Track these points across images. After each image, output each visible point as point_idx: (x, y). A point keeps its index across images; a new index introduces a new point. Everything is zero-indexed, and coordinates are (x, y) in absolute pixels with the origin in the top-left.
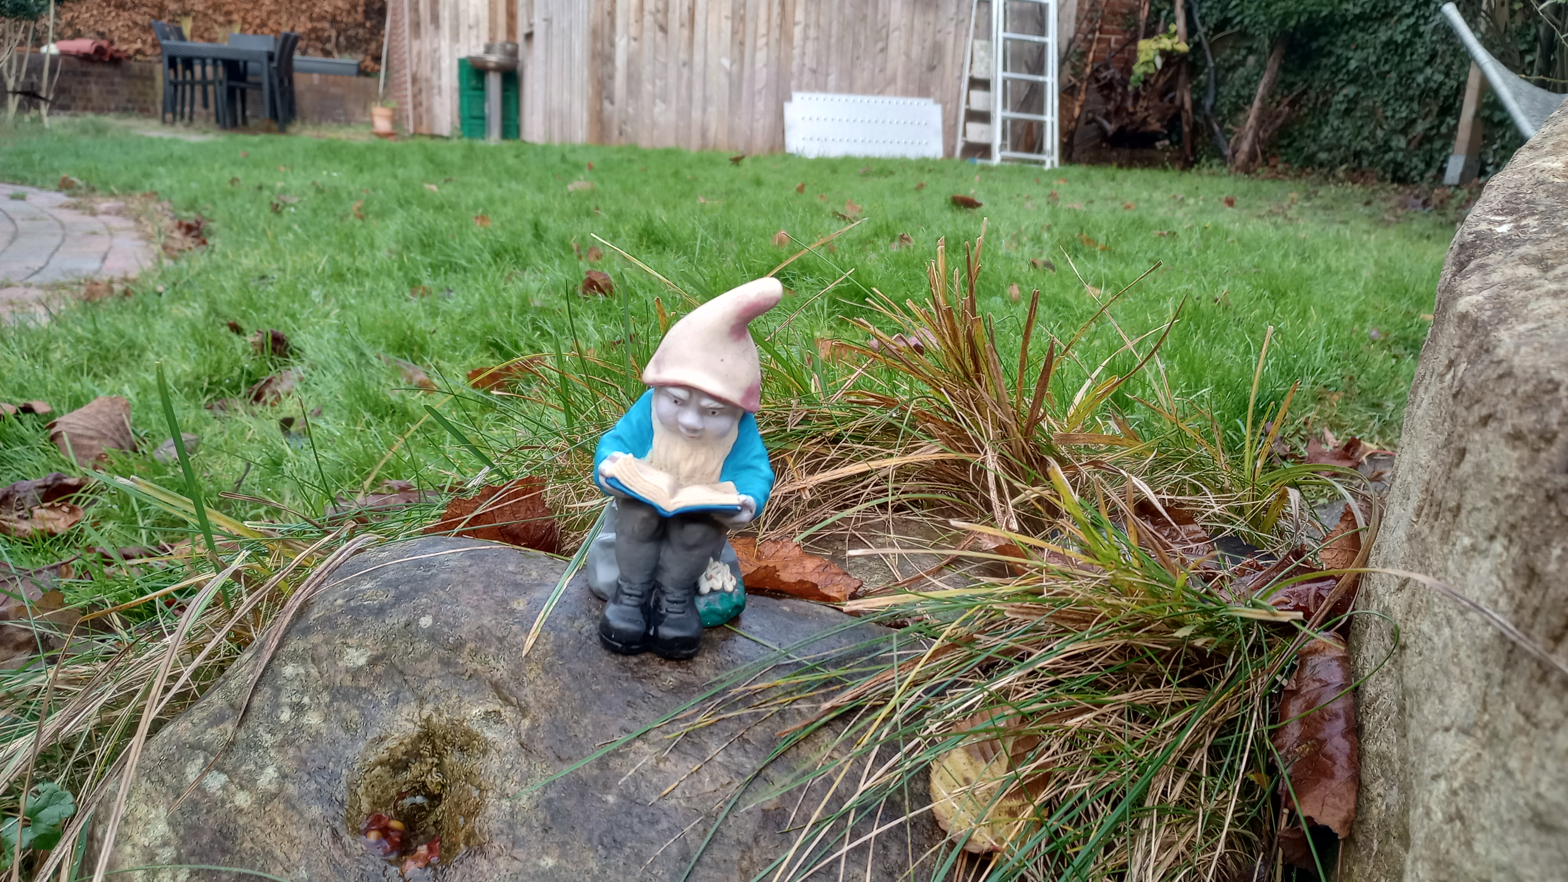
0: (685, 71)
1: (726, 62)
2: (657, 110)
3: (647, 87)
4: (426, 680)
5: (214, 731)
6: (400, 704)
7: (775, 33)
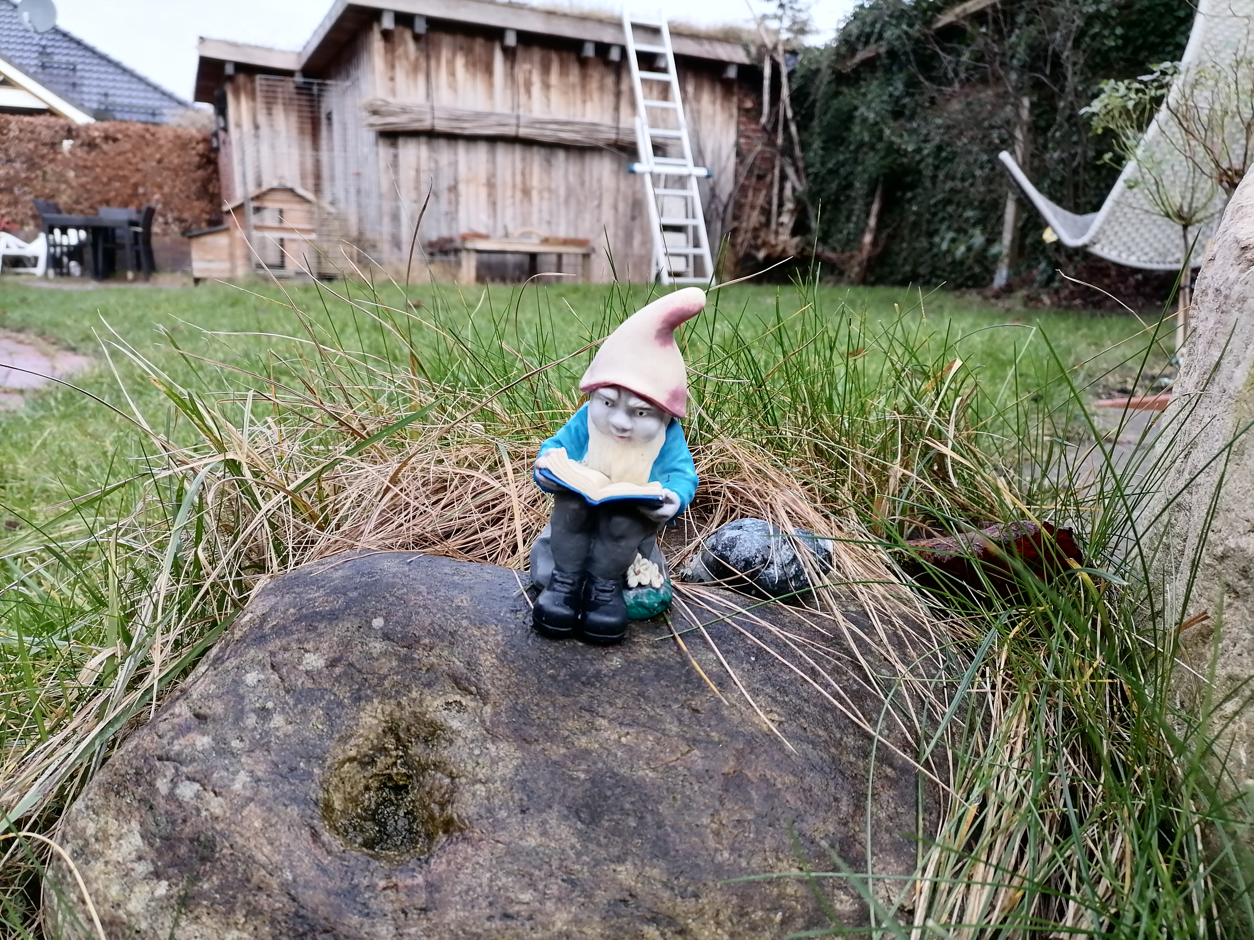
4: (386, 677)
5: (182, 741)
6: (363, 703)
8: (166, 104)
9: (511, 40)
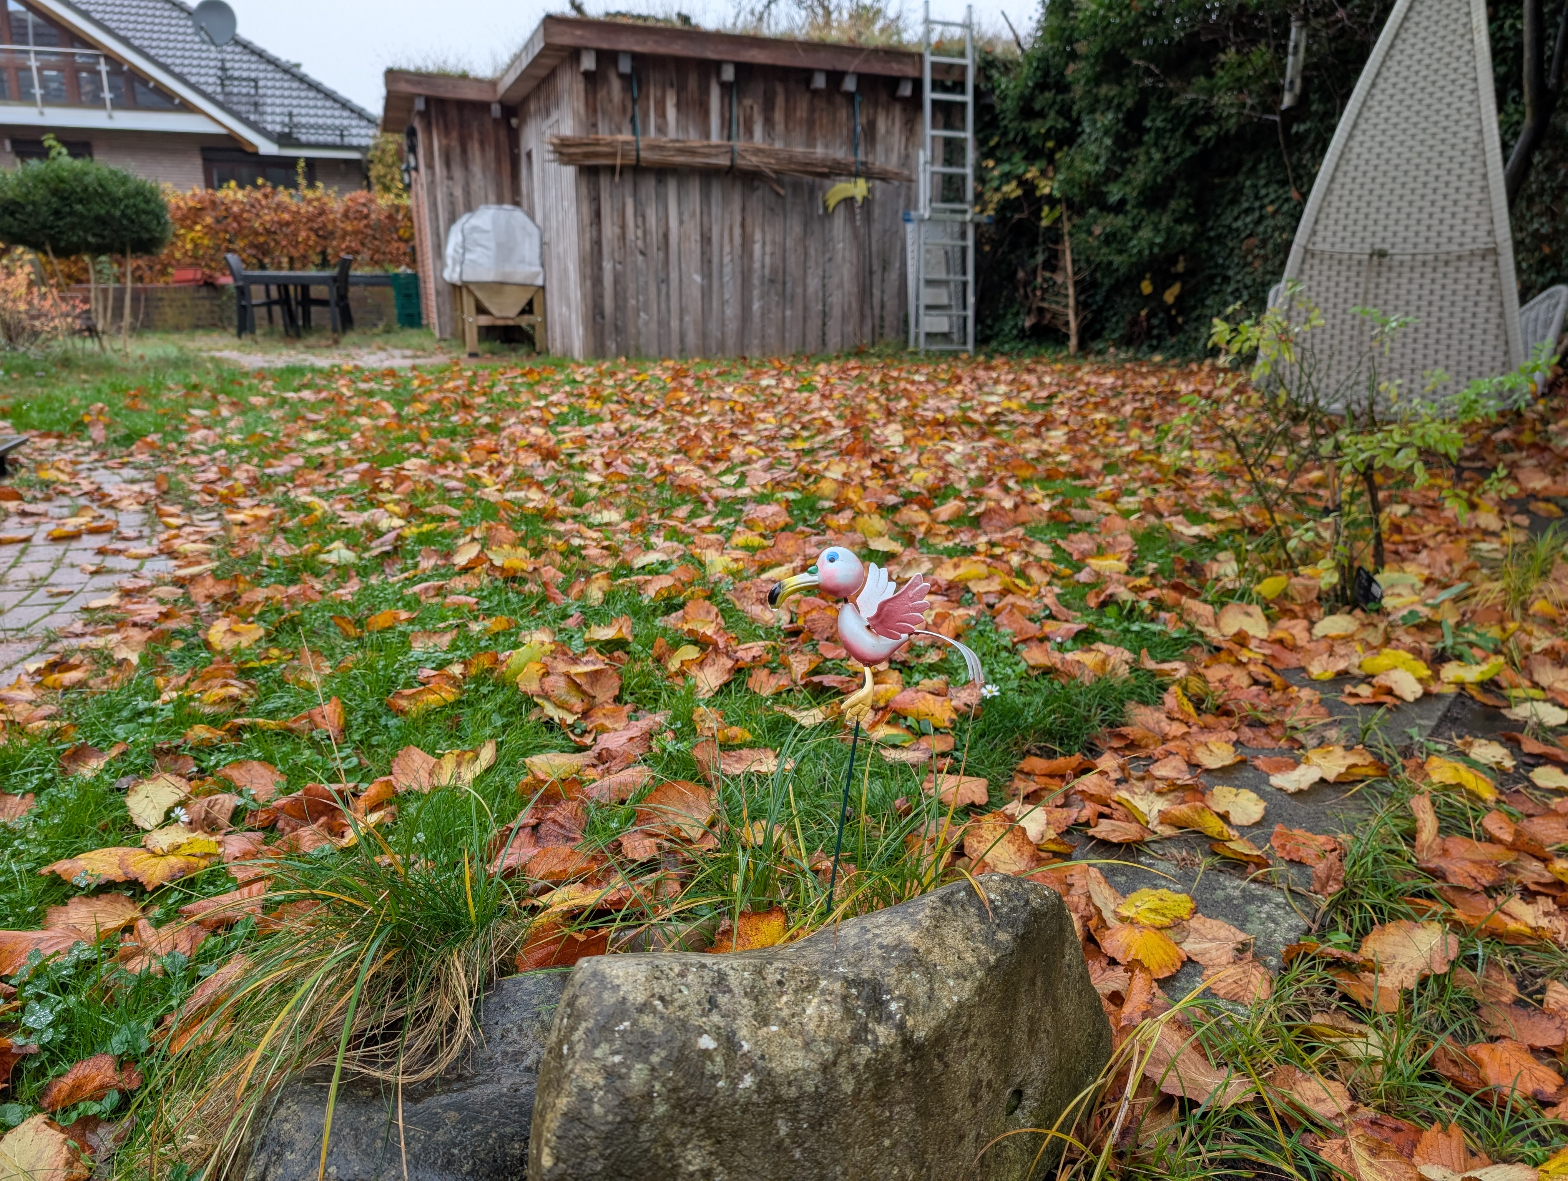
0: (663, 287)
1: (698, 278)
2: (641, 322)
3: (633, 302)
7: (738, 250)
8: (354, 123)
9: (728, 74)
